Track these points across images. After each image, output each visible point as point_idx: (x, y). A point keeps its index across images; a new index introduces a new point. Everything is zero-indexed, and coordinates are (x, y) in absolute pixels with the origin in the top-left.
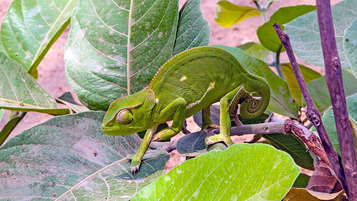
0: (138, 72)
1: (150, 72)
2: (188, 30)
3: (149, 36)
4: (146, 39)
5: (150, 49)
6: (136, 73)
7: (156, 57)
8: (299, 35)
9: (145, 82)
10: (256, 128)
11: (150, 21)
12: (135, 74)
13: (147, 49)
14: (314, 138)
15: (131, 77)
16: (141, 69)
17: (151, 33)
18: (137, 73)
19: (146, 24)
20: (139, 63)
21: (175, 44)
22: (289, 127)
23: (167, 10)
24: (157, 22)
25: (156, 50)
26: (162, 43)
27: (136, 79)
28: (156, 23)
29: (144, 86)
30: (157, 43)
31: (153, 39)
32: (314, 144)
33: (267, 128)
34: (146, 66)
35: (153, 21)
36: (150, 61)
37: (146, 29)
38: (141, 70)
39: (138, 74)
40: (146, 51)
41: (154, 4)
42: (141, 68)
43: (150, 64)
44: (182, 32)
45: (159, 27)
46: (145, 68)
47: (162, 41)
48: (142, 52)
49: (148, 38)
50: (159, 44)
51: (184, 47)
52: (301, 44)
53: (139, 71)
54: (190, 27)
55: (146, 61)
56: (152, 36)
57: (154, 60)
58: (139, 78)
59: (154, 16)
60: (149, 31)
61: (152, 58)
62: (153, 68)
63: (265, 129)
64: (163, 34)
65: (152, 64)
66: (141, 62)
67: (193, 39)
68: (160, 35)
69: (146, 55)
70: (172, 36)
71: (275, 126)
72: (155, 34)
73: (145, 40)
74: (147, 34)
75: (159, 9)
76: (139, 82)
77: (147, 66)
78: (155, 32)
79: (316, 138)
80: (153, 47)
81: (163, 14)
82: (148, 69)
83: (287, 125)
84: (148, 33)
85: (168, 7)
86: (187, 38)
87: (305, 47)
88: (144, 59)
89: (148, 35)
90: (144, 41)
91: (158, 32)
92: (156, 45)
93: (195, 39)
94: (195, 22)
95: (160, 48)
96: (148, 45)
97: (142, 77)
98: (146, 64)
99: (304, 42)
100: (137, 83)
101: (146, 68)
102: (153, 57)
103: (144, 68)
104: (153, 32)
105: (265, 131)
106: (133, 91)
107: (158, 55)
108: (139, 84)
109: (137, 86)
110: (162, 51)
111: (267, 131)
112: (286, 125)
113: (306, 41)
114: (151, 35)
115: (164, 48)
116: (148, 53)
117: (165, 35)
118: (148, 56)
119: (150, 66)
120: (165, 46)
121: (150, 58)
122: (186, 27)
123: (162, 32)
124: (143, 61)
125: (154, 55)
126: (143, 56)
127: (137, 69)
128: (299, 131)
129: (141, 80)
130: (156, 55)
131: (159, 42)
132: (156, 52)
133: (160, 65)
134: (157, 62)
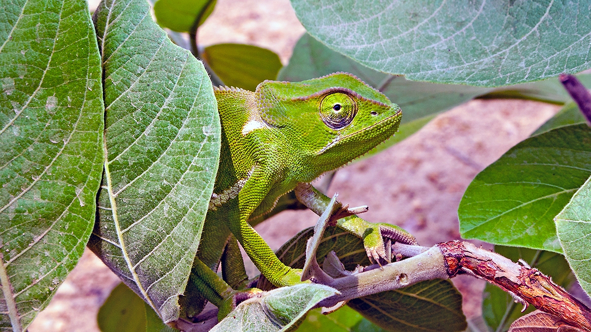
0: (10, 203)
1: (43, 198)
2: (137, 81)
3: (18, 112)
4: (11, 121)
5: (30, 142)
6: (6, 207)
7: (51, 160)
8: (331, 7)
9: (36, 224)
10: (374, 280)
11: (14, 76)
13: (22, 144)
14: (530, 275)
16: (15, 195)
17: (22, 104)
18: (8, 205)
19: (4, 83)
20: (8, 180)
21: (105, 119)
22: (454, 261)
23: (57, 42)
24: (34, 74)
25: (49, 142)
26: (61, 124)
27: (10, 221)
28: (32, 77)
29: (35, 234)
30: (47, 124)
31: (33, 117)
32: (536, 289)
33: (402, 276)
34: (28, 184)
35: (22, 74)
36: (38, 172)
37: (5, 97)
38: (19, 197)
39: (12, 207)
40: (19, 148)
41: (11, 33)
42: (15, 192)
43: (38, 179)
44: (122, 87)
45: (42, 86)
47: (60, 117)
48: (8, 154)
49: (16, 117)
50: (56, 127)
51: (140, 125)
52: (348, 30)
53: (13, 201)
54: (142, 72)
55: (26, 174)
56: (27, 110)
57: (47, 167)
58: (17, 217)
59: (23, 62)
60: (16, 99)
61: (42, 163)
62: (50, 188)
63: (398, 278)
64: (59, 101)
65: (45, 177)
66: (12, 177)
67: (162, 102)
68: (50, 103)
69: (22, 157)
70: (91, 101)
71: (421, 267)
72: (34, 104)
73: (10, 124)
74: (13, 108)
75: (32, 43)
76: (18, 228)
77: (32, 184)
78: (33, 100)
79: (537, 275)
80: (39, 136)
81: (46, 52)
82: (38, 190)
83: (450, 258)
84: (15, 104)
85: (58, 34)
86: (142, 100)
87: (362, 36)
88: (21, 170)
89: (16, 111)
90: (7, 126)
91: (43, 98)
92: (45, 130)
93: (167, 101)
94: (153, 58)
95: (57, 135)
96: (23, 132)
97: (25, 214)
98: (28, 181)
99: (351, 24)
100: (15, 230)
101: (30, 190)
102: (45, 161)
103: (25, 191)
104: (27, 99)
105: (398, 283)
106: (7, 250)
107: (58, 154)
108: (20, 230)
109: (15, 236)
110: (65, 143)
111: (402, 281)
112: (448, 257)
113: (356, 19)
114: (24, 107)
115: (72, 133)
116: (27, 153)
117: (66, 103)
118: (27, 160)
119: (39, 182)
120: (73, 129)
121: (35, 165)
122: (131, 73)
123: (55, 98)
124: (17, 175)
125: (46, 154)
126: (14, 162)
127: (6, 195)
128: (484, 267)
129: (25, 221)
130: (52, 153)
131: (52, 122)
132: (50, 147)
133: (71, 176)
134: (58, 171)
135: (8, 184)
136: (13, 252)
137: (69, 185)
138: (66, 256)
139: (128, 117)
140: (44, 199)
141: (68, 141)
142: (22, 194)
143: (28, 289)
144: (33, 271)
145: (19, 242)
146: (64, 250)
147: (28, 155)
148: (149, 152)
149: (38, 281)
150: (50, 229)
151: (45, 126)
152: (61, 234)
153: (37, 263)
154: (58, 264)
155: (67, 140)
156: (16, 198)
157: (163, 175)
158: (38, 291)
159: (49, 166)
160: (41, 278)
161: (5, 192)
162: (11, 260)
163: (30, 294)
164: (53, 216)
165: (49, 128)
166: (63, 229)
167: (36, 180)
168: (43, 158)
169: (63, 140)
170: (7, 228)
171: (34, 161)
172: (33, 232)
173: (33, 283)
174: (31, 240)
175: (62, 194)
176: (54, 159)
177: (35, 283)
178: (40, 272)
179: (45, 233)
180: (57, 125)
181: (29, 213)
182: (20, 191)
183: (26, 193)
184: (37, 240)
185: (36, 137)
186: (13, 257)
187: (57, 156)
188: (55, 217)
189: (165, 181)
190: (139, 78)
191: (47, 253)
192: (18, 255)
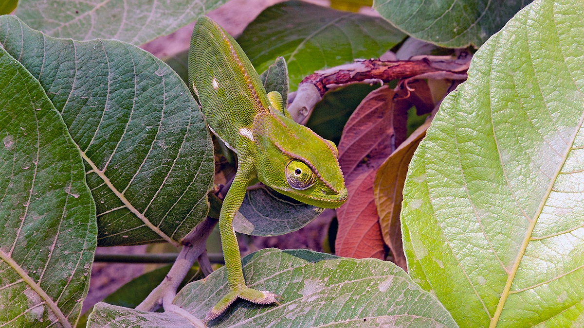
0: (18, 235)
1: (40, 214)
2: (75, 81)
5: (8, 180)
6: (16, 240)
7: (31, 183)
9: (46, 237)
12: (14, 244)
15: (12, 255)
16: (18, 227)
18: (17, 238)
20: (6, 220)
25: (22, 171)
26: (25, 151)
27: (24, 249)
29: (49, 245)
30: (14, 159)
34: (24, 212)
36: (25, 199)
38: (21, 227)
39: (21, 237)
42: (16, 225)
43: (28, 204)
44: (66, 92)
46: (25, 216)
47: (22, 147)
50: (22, 157)
51: (98, 107)
53: (19, 232)
54: (74, 73)
55: (18, 205)
57: (31, 190)
58: (29, 241)
61: (25, 189)
62: (42, 203)
64: (15, 136)
65: (33, 198)
67: (106, 80)
68: (8, 143)
69: (7, 195)
70: (45, 117)
76: (34, 249)
77: (26, 210)
80: (12, 171)
82: (33, 212)
86: (88, 90)
88: (12, 206)
92: (14, 164)
93: (110, 77)
95: (27, 162)
97: (34, 235)
98: (21, 210)
100: (32, 253)
101: (27, 216)
102: (27, 187)
103: (23, 219)
106: (34, 272)
107: (35, 175)
108: (36, 250)
109: (35, 257)
110: (36, 164)
115: (38, 153)
116: (10, 190)
117: (21, 133)
118: (13, 195)
119: (30, 206)
120: (37, 149)
121: (21, 194)
122: (66, 79)
123: (9, 136)
124: (12, 212)
125: (25, 181)
126: (4, 203)
127: (12, 232)
128: (341, 76)
129: (37, 240)
130: (30, 178)
131: (18, 155)
132: (25, 173)
133: (56, 182)
134: (42, 186)
135: (9, 222)
136: (39, 270)
137: (57, 191)
138: (83, 243)
139: (84, 108)
140: (43, 214)
141: (38, 160)
142: (22, 223)
143: (66, 290)
144: (62, 273)
145: (40, 259)
146: (80, 240)
147: (11, 191)
148: (119, 119)
149: (71, 277)
150: (58, 234)
151: (13, 161)
152: (69, 231)
153: (62, 265)
154: (81, 253)
155: (36, 160)
156: (20, 228)
157: (143, 125)
158: (76, 284)
159: (32, 189)
160: (73, 273)
161: (9, 229)
162: (41, 278)
163: (70, 292)
164: (56, 222)
165: (18, 161)
166: (70, 226)
167: (27, 206)
168: (25, 185)
169: (33, 162)
170: (25, 255)
171: (19, 192)
172: (47, 245)
173: (69, 281)
174: (48, 251)
175: (55, 201)
176: (33, 181)
177: (70, 280)
178: (69, 270)
179: (56, 240)
180: (23, 154)
181: (37, 232)
182: (20, 221)
183: (25, 219)
184: (52, 248)
185: (11, 173)
186: (41, 274)
187: (35, 177)
188: (58, 222)
189: (147, 127)
190: (75, 78)
191: (66, 253)
192: (44, 270)
